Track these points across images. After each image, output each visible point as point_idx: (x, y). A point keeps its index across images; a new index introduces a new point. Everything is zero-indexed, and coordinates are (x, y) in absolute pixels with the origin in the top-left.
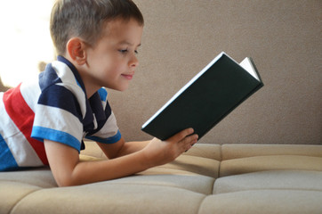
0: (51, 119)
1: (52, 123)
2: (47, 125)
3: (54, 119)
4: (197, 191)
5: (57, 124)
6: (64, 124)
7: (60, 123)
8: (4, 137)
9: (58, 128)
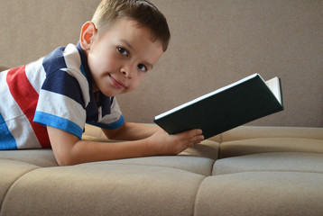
0: (53, 105)
1: (54, 109)
2: (49, 111)
3: (56, 105)
4: (197, 173)
5: (59, 110)
6: (65, 111)
7: (61, 109)
8: (6, 120)
9: (60, 115)
